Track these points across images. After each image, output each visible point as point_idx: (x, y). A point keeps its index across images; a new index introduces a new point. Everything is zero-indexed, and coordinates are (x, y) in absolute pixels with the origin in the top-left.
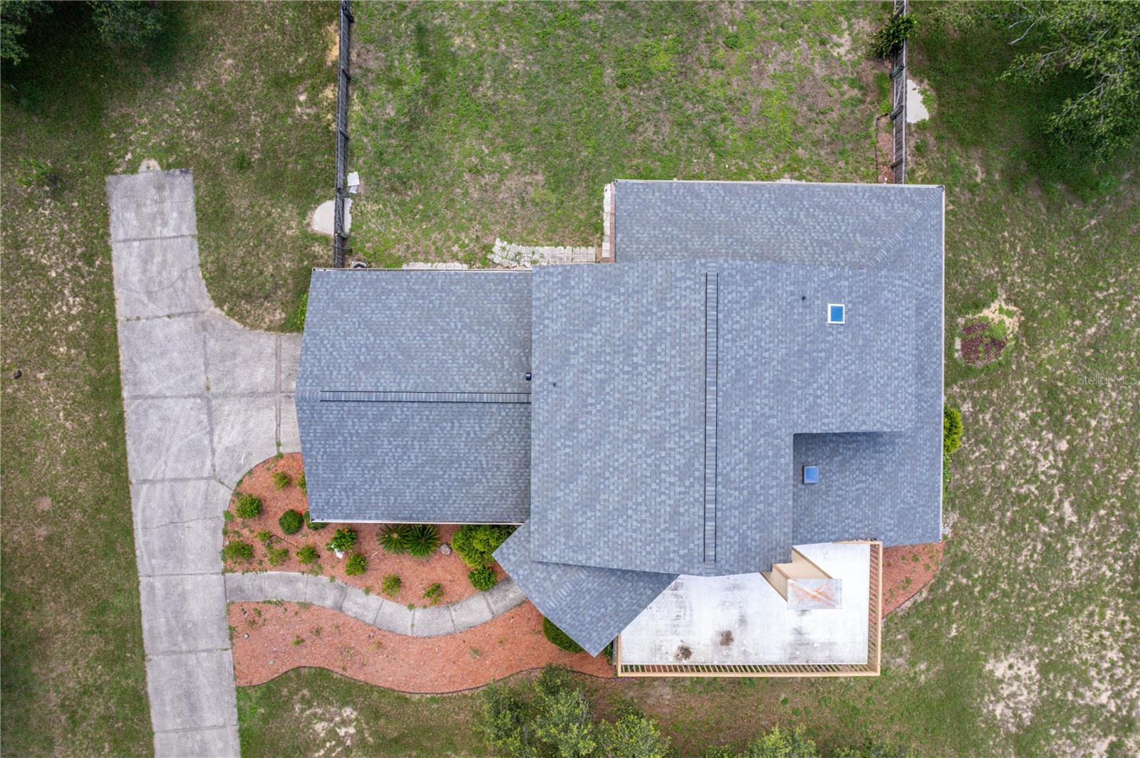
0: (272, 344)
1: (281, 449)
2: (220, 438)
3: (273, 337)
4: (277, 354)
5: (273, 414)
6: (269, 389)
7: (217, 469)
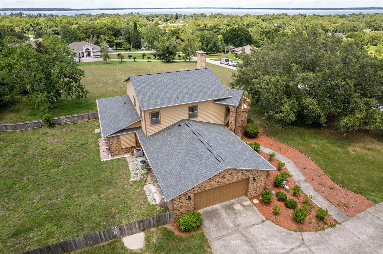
0: (216, 242)
1: (264, 219)
2: (283, 249)
3: (212, 243)
4: (221, 238)
5: (251, 229)
6: (240, 235)
7: (298, 244)
